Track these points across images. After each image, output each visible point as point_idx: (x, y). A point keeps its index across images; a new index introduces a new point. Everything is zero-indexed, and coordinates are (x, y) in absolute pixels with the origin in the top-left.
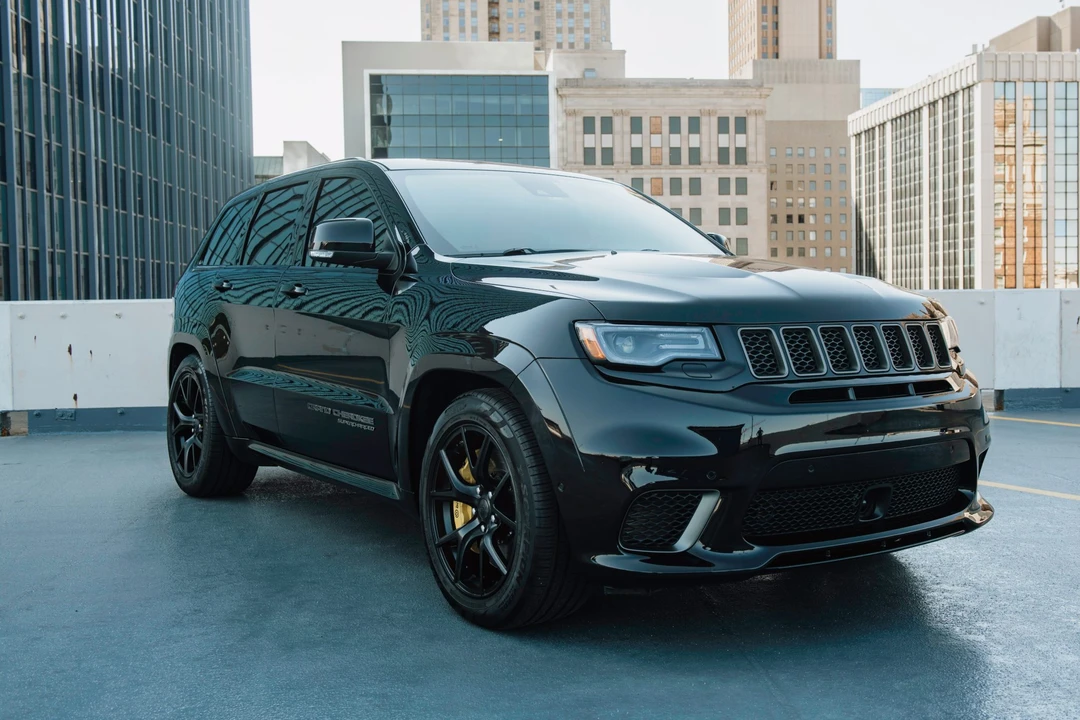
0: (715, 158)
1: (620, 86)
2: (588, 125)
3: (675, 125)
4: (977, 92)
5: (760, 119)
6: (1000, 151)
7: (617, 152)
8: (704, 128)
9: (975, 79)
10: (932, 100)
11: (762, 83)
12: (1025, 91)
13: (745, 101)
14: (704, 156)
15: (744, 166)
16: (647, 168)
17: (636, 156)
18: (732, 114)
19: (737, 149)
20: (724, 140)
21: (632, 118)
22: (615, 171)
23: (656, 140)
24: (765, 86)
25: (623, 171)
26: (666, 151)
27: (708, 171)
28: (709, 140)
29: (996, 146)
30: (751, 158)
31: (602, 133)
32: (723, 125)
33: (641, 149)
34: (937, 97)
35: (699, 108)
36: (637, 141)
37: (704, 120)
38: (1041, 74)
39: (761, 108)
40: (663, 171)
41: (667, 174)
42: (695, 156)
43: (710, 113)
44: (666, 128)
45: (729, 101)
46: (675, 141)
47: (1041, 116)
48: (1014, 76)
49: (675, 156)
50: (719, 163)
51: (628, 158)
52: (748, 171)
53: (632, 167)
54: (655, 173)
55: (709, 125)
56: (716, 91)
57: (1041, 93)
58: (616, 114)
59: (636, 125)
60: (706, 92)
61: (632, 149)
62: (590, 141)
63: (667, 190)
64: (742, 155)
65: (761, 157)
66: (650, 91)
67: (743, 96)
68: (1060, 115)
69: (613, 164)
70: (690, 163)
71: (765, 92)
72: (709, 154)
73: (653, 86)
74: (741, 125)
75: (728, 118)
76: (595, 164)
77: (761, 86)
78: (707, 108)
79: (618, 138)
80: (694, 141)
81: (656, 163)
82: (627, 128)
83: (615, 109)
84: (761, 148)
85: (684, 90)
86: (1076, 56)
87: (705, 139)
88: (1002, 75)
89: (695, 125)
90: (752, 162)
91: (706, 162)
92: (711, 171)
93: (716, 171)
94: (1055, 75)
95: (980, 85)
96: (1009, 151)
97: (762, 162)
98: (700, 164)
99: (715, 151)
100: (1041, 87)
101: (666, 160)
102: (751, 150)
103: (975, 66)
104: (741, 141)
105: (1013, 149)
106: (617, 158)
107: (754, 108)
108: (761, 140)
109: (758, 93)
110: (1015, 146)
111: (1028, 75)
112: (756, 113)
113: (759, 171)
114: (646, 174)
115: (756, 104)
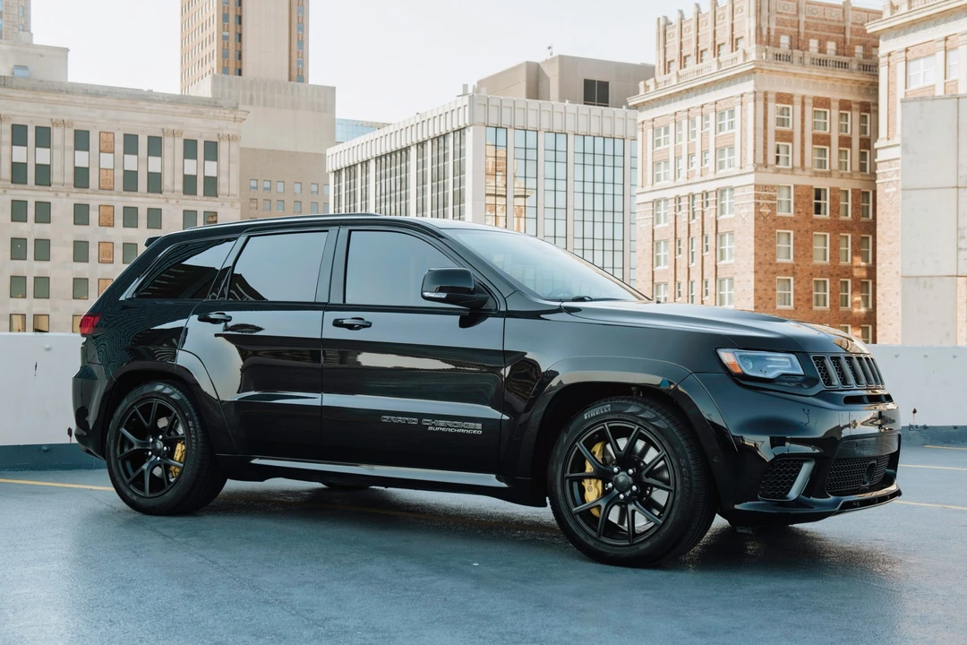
0: (179, 187)
1: (61, 91)
2: (19, 135)
3: (131, 143)
4: (469, 134)
5: (234, 145)
6: (491, 200)
7: (56, 170)
8: (167, 150)
9: (467, 122)
10: (421, 140)
11: (237, 104)
12: (516, 138)
13: (216, 124)
14: (167, 182)
15: (215, 199)
16: (94, 192)
17: (81, 178)
18: (201, 136)
19: (206, 178)
20: (191, 167)
21: (75, 131)
22: (53, 194)
23: (107, 161)
24: (241, 107)
25: (64, 195)
26: (119, 174)
27: (171, 201)
28: (173, 166)
29: (487, 195)
30: (222, 189)
31: (37, 145)
32: (190, 149)
33: (88, 169)
34: (426, 138)
35: (162, 127)
36: (82, 159)
37: (167, 142)
38: (532, 124)
39: (235, 133)
40: (114, 198)
41: (120, 201)
42: (155, 182)
43: (173, 134)
44: (119, 147)
45: (197, 121)
46: (131, 163)
47: (531, 166)
48: (506, 122)
49: (130, 181)
50: (185, 193)
51: (70, 179)
52: (219, 204)
53: (75, 190)
54: (105, 199)
55: (173, 148)
56: (182, 109)
57: (531, 143)
58: (56, 124)
59: (81, 140)
60: (170, 108)
61: (76, 168)
62: (20, 154)
63: (119, 221)
64: (211, 186)
65: (235, 190)
66: (100, 101)
67: (215, 117)
68: (550, 166)
69: (50, 185)
70: (149, 191)
71: (240, 115)
72: (172, 182)
73: (104, 95)
74: (212, 151)
75: (196, 141)
76: (26, 183)
77: (236, 108)
78: (172, 127)
79: (57, 153)
80: (155, 165)
81: (105, 188)
82: (70, 143)
83: (54, 118)
84: (235, 180)
85: (142, 104)
86: (565, 107)
87: (168, 163)
88: (494, 121)
89: (155, 146)
90: (224, 194)
91: (168, 191)
92: (174, 201)
93: (181, 202)
94: (545, 126)
95: (471, 128)
96: (501, 201)
97: (235, 195)
98: (161, 193)
99: (179, 179)
100: (531, 136)
101: (119, 185)
102: (222, 181)
103: (467, 108)
104: (211, 169)
105: (504, 199)
106: (56, 177)
107: (226, 132)
108: (235, 168)
109: (232, 116)
110: (506, 196)
111: (519, 123)
112: (230, 138)
113: (232, 206)
114: (93, 199)
115: (230, 128)
